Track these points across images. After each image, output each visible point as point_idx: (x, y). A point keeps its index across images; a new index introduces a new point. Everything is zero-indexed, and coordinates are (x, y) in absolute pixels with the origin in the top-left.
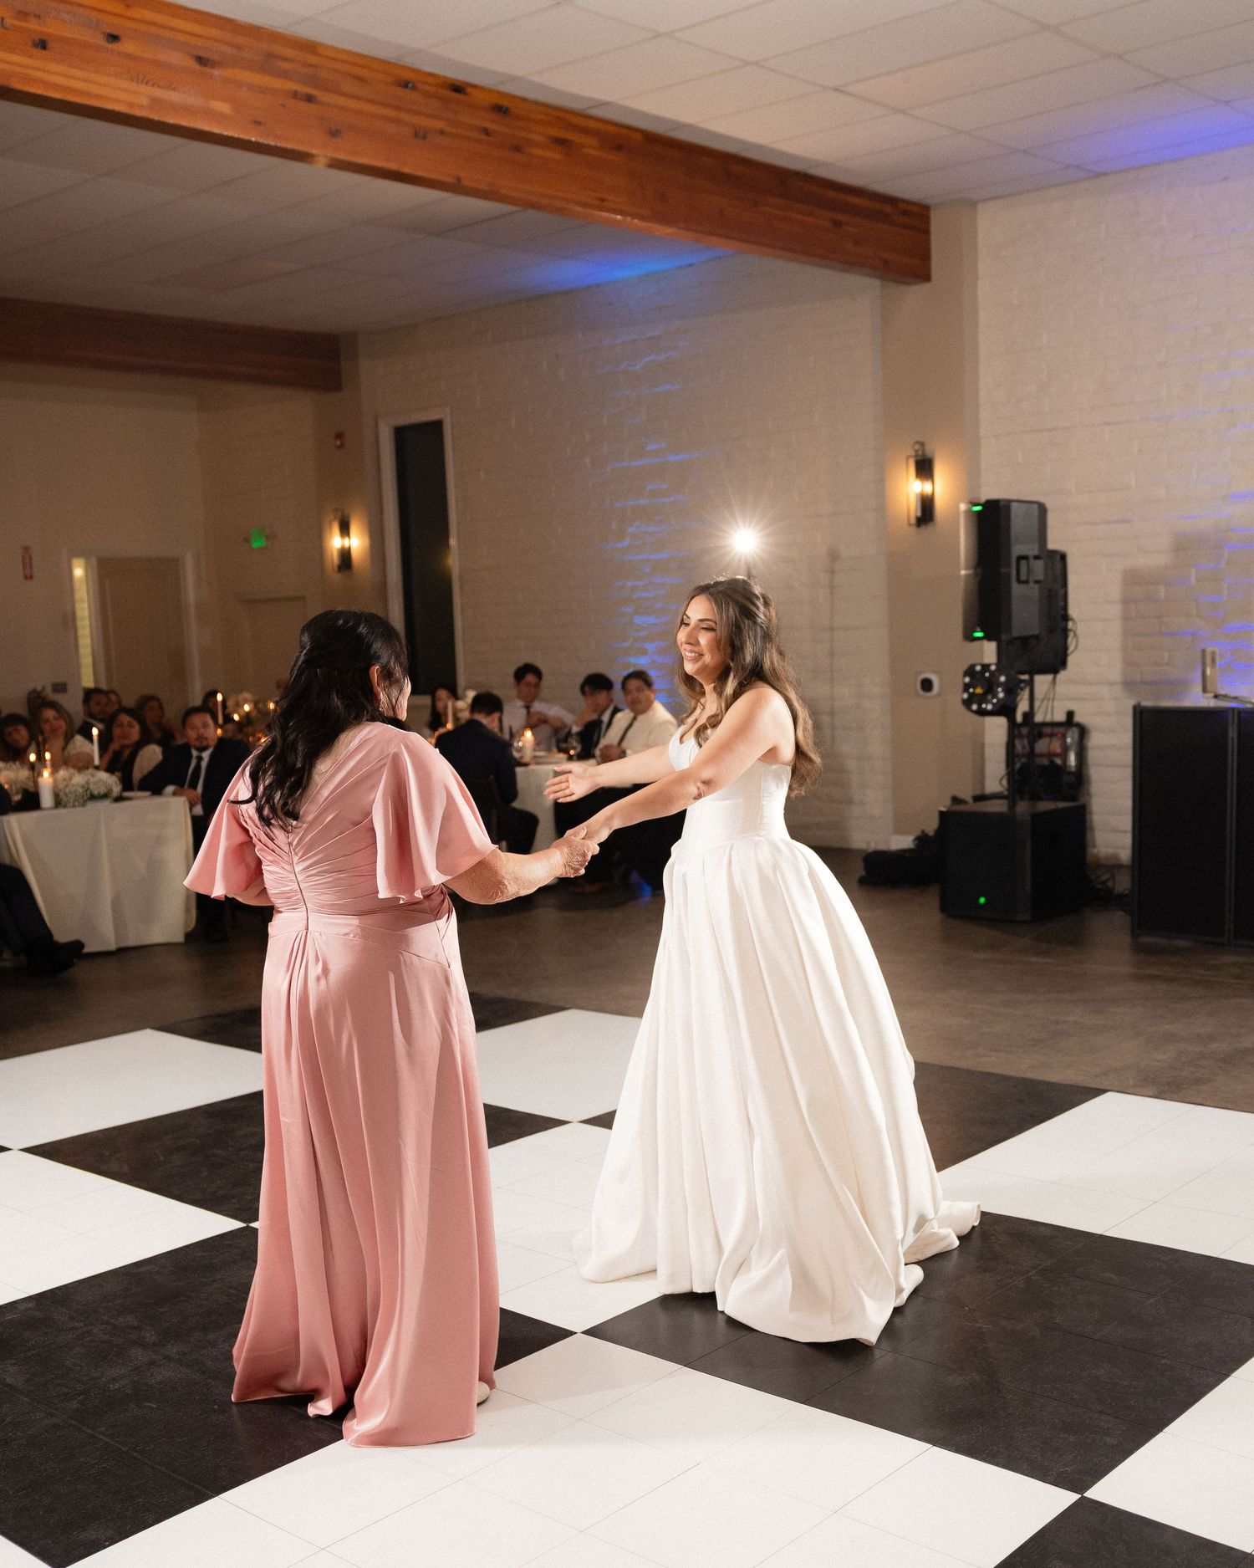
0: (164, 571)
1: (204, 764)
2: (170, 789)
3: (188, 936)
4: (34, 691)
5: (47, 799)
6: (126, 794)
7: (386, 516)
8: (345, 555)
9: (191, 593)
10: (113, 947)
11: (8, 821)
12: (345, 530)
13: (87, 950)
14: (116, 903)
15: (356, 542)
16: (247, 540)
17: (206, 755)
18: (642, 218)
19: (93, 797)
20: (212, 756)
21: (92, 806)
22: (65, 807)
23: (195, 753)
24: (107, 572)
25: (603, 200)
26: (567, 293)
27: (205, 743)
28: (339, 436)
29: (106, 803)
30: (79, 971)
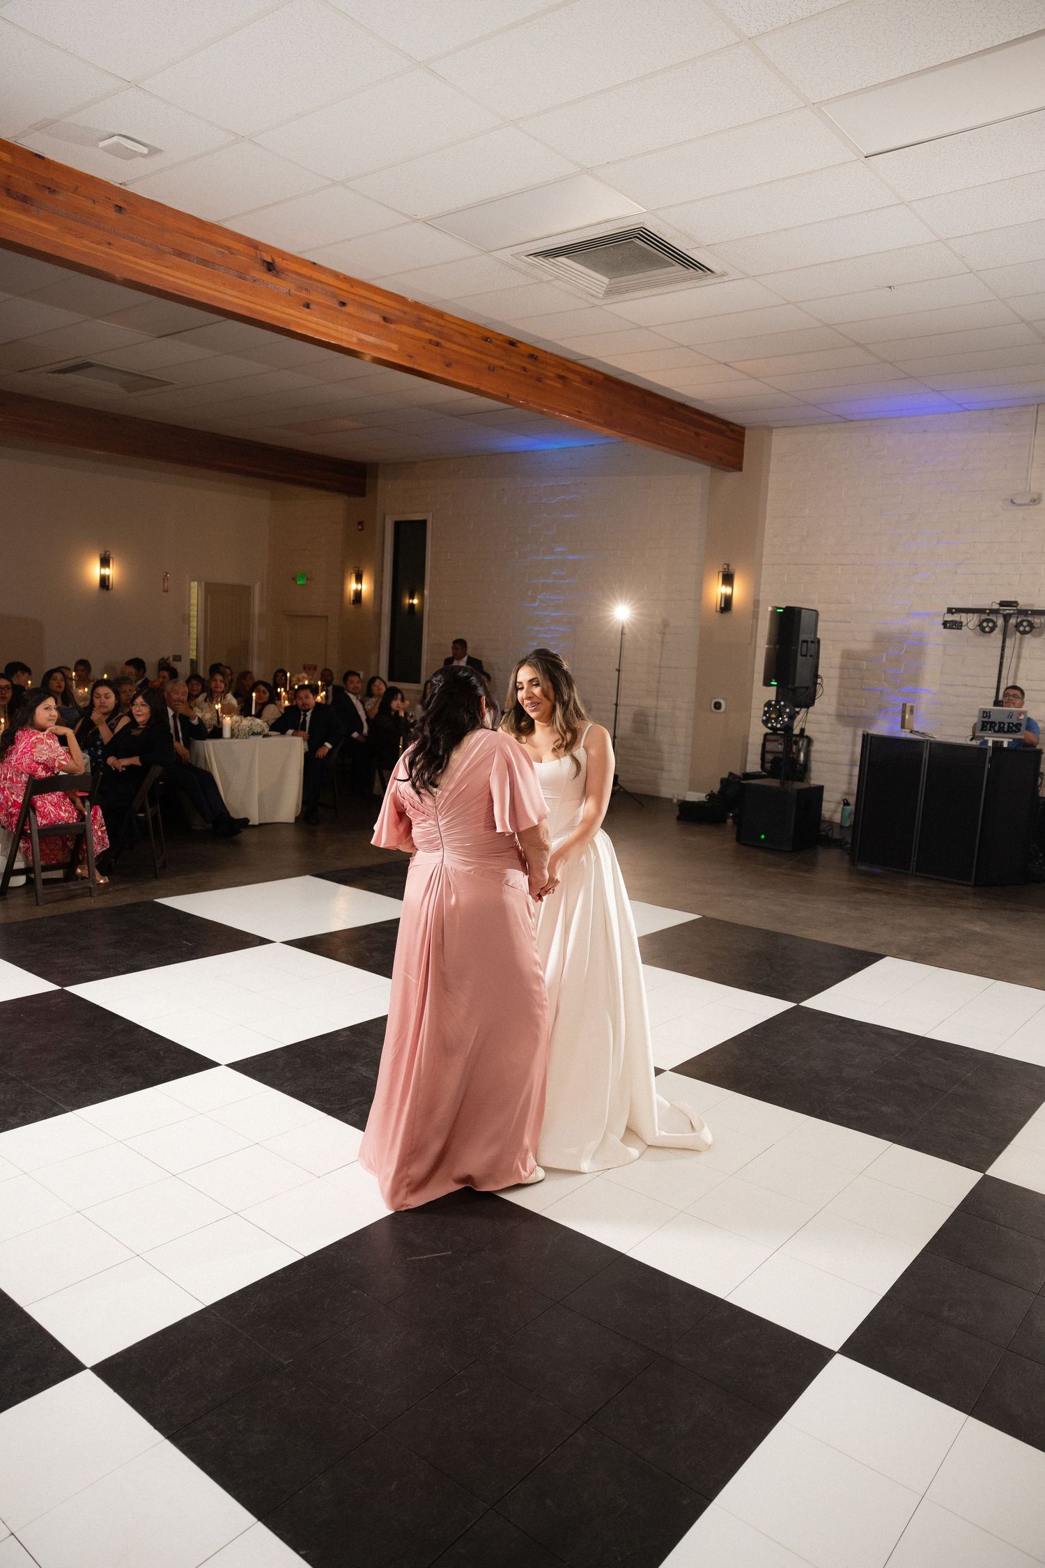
0: (242, 592)
1: (308, 719)
2: (290, 731)
3: (297, 818)
4: (162, 659)
5: (227, 733)
6: (270, 733)
7: (385, 573)
8: (358, 594)
9: (257, 608)
10: (257, 823)
11: (207, 744)
12: (359, 579)
13: (250, 823)
14: (260, 796)
15: (366, 587)
16: (294, 579)
17: (309, 714)
18: (598, 424)
19: (254, 734)
20: (312, 713)
21: (253, 738)
22: (237, 738)
23: (302, 713)
24: (212, 590)
25: (580, 412)
26: (513, 453)
27: (307, 707)
28: (361, 523)
29: (261, 737)
30: (245, 835)
